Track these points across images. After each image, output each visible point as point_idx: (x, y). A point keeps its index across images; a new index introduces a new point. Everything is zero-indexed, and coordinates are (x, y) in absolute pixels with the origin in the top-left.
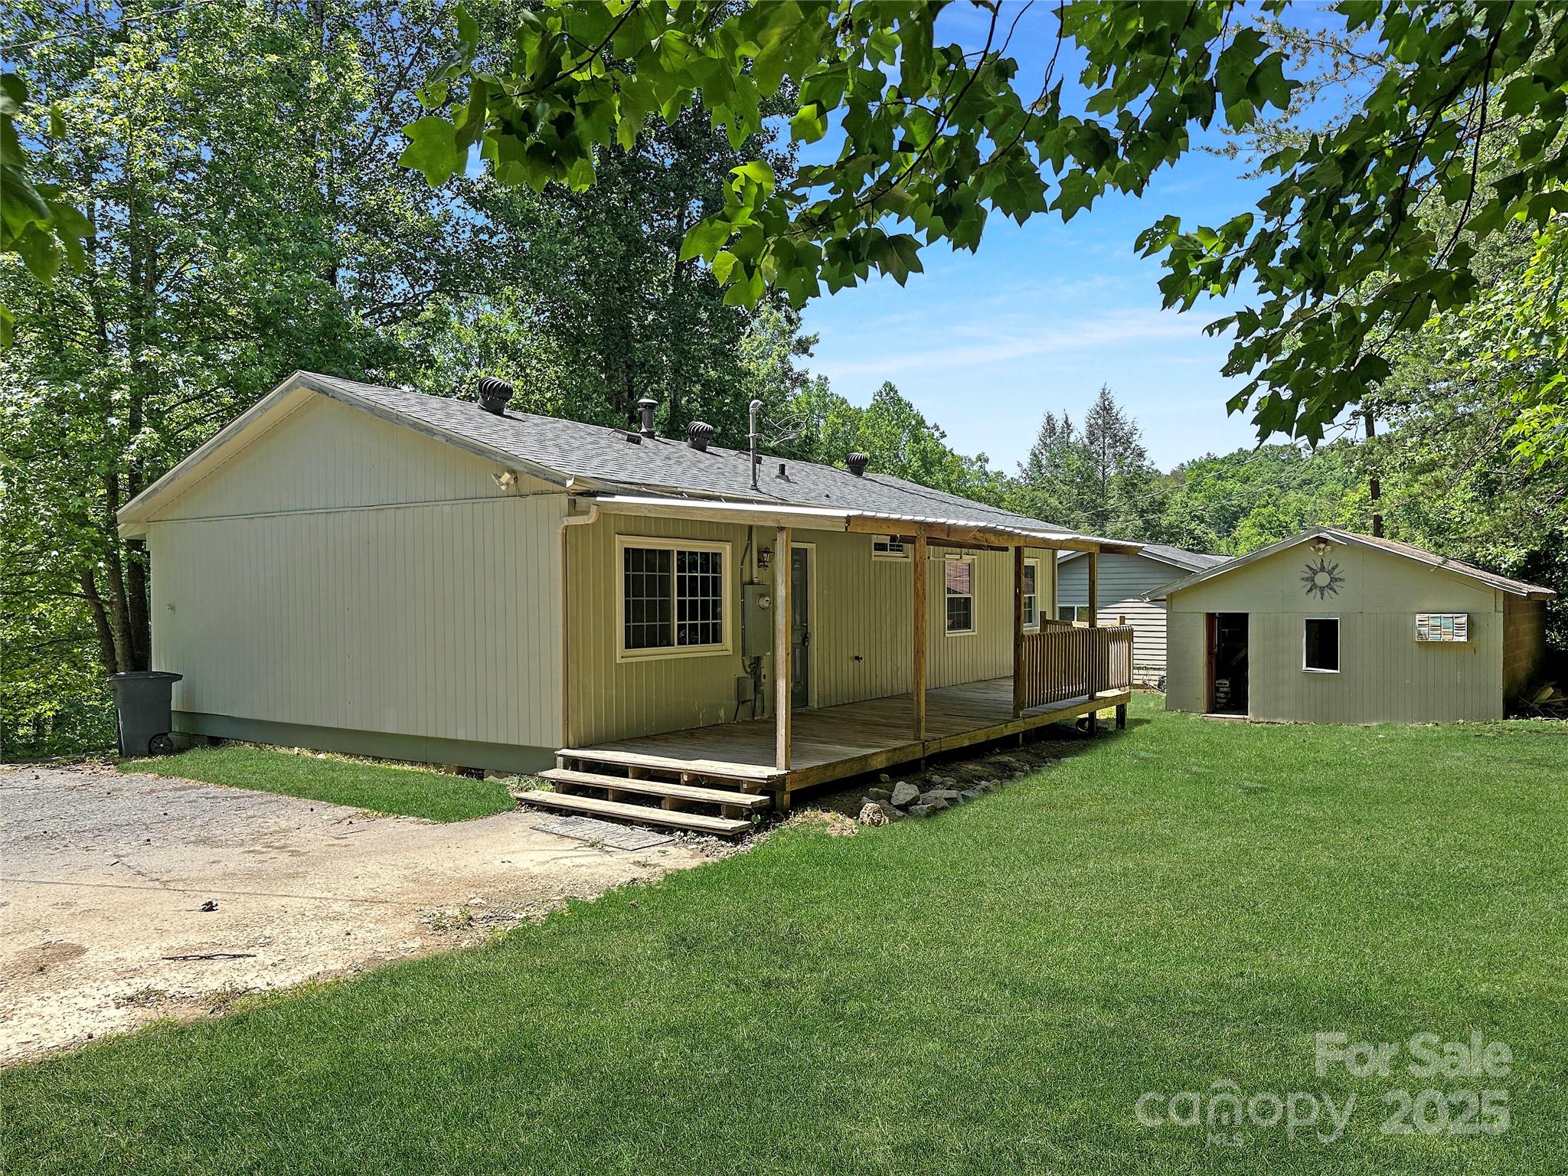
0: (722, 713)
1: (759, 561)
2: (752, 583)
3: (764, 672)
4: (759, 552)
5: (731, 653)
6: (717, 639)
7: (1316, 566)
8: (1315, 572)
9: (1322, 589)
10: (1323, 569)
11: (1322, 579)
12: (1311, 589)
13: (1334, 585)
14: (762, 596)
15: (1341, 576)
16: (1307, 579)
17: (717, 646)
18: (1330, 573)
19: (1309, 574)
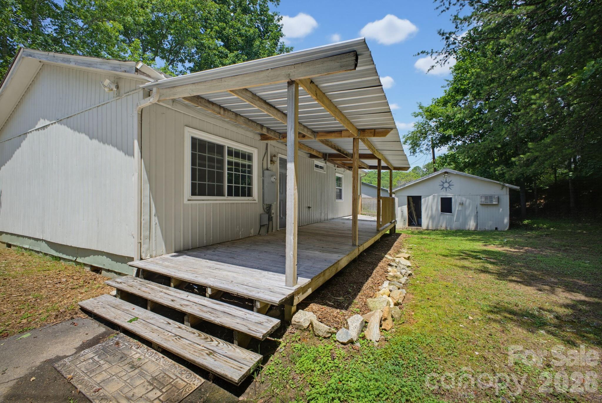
0: (252, 231)
1: (271, 161)
2: (267, 169)
3: (273, 211)
4: (271, 157)
5: (257, 202)
6: (250, 194)
7: (444, 181)
8: (444, 183)
9: (446, 188)
10: (446, 182)
11: (446, 185)
12: (443, 188)
13: (450, 187)
14: (272, 176)
15: (453, 184)
16: (441, 185)
17: (250, 198)
18: (449, 183)
19: (442, 184)
